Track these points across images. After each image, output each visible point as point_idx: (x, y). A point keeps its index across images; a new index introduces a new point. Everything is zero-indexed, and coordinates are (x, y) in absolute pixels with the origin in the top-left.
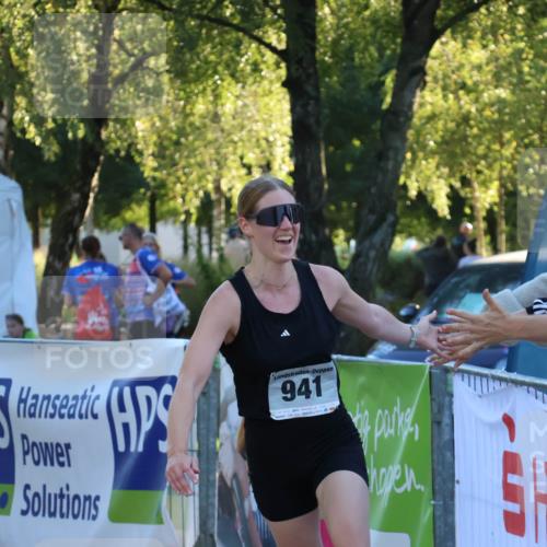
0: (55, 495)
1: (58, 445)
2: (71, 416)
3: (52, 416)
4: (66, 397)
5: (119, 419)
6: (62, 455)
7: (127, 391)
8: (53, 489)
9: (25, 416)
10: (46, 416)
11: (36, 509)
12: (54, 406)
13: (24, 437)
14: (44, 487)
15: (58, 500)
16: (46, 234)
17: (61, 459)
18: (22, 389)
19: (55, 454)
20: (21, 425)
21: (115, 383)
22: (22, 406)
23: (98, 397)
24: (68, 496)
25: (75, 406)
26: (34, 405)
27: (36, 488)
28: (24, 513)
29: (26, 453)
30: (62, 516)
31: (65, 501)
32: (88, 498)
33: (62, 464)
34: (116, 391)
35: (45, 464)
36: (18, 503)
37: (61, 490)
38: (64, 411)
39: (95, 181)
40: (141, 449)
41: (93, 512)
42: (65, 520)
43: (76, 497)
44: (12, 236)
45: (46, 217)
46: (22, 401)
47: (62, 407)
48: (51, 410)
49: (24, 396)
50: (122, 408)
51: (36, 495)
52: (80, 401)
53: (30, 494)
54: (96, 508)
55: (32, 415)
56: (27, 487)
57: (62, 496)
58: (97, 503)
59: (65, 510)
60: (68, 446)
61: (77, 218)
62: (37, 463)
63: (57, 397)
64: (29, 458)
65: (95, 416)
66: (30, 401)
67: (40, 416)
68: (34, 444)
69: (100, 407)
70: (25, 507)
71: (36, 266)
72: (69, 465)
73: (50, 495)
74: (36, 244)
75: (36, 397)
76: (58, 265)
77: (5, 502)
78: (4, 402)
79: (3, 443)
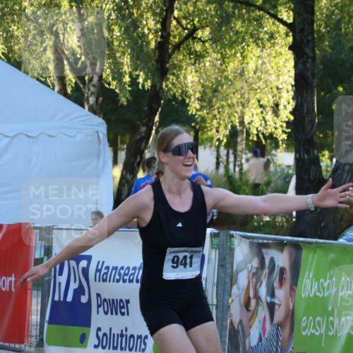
0: (118, 335)
1: (121, 301)
2: (131, 281)
3: (118, 281)
4: (128, 268)
6: (123, 307)
8: (116, 331)
9: (99, 281)
10: (114, 281)
11: (104, 344)
12: (120, 274)
13: (98, 295)
14: (111, 329)
15: (120, 339)
16: (122, 155)
17: (123, 310)
18: (99, 262)
19: (119, 307)
20: (96, 287)
22: (98, 274)
24: (126, 335)
25: (133, 274)
26: (106, 273)
27: (105, 330)
28: (96, 347)
29: (99, 306)
30: (122, 349)
31: (124, 339)
32: (139, 337)
33: (123, 314)
35: (112, 314)
36: (92, 340)
37: (122, 331)
38: (126, 277)
39: (157, 119)
41: (143, 346)
42: (123, 352)
43: (132, 336)
44: (98, 157)
45: (123, 143)
46: (98, 270)
47: (125, 274)
48: (117, 277)
49: (99, 267)
51: (105, 334)
52: (137, 271)
53: (101, 334)
54: (145, 344)
55: (104, 280)
56: (99, 329)
57: (122, 335)
58: (146, 340)
59: (123, 345)
60: (128, 302)
61: (143, 144)
62: (106, 313)
63: (122, 268)
64: (101, 309)
66: (103, 271)
67: (110, 281)
68: (105, 300)
70: (97, 343)
71: (114, 178)
72: (128, 314)
73: (114, 334)
74: (115, 162)
75: (107, 268)
76: (129, 177)
77: (83, 339)
78: (85, 272)
79: (84, 299)
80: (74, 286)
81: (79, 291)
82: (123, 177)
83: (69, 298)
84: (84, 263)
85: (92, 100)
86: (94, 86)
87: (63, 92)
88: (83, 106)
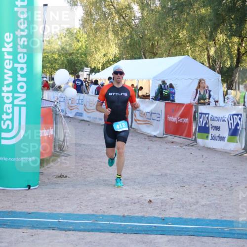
2: (221, 121)
4: (220, 117)
5: (230, 122)
7: (232, 116)
8: (217, 135)
10: (216, 121)
11: (213, 139)
12: (217, 119)
13: (211, 125)
14: (215, 135)
18: (211, 115)
19: (217, 128)
20: (211, 122)
21: (229, 115)
23: (226, 117)
25: (221, 119)
27: (213, 135)
28: (211, 140)
29: (212, 128)
30: (218, 140)
31: (219, 138)
32: (223, 137)
33: (218, 130)
35: (215, 130)
36: (210, 137)
40: (234, 128)
43: (221, 137)
46: (211, 118)
47: (219, 119)
50: (231, 120)
55: (213, 121)
56: (212, 134)
60: (220, 127)
63: (218, 117)
68: (213, 126)
69: (226, 120)
72: (220, 131)
75: (214, 117)
77: (207, 137)
78: (208, 118)
79: (207, 126)
80: (204, 122)
81: (206, 123)
83: (203, 125)
84: (207, 116)
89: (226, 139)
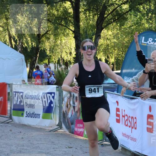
1: (32, 104)
2: (35, 99)
4: (34, 96)
5: (44, 100)
7: (45, 95)
8: (31, 113)
11: (28, 116)
12: (32, 97)
13: (26, 103)
16: (29, 65)
18: (26, 94)
19: (32, 106)
21: (43, 93)
23: (40, 96)
25: (35, 97)
26: (28, 97)
27: (28, 112)
28: (26, 117)
29: (26, 106)
30: (33, 117)
32: (38, 114)
33: (33, 108)
34: (43, 95)
35: (30, 108)
36: (25, 115)
39: (38, 55)
40: (48, 105)
43: (36, 114)
44: (23, 65)
46: (25, 96)
48: (31, 98)
50: (44, 98)
51: (28, 113)
53: (27, 113)
54: (40, 116)
55: (27, 99)
56: (27, 112)
57: (33, 114)
60: (34, 105)
61: (35, 62)
63: (32, 96)
64: (27, 107)
65: (39, 99)
67: (29, 99)
68: (28, 104)
69: (40, 98)
70: (26, 116)
74: (27, 67)
75: (28, 95)
76: (31, 71)
77: (22, 115)
78: (22, 96)
79: (22, 104)
80: (19, 100)
81: (21, 102)
82: (29, 71)
84: (21, 94)
85: (20, 49)
86: (20, 45)
87: (12, 47)
88: (17, 51)
89: (41, 116)
